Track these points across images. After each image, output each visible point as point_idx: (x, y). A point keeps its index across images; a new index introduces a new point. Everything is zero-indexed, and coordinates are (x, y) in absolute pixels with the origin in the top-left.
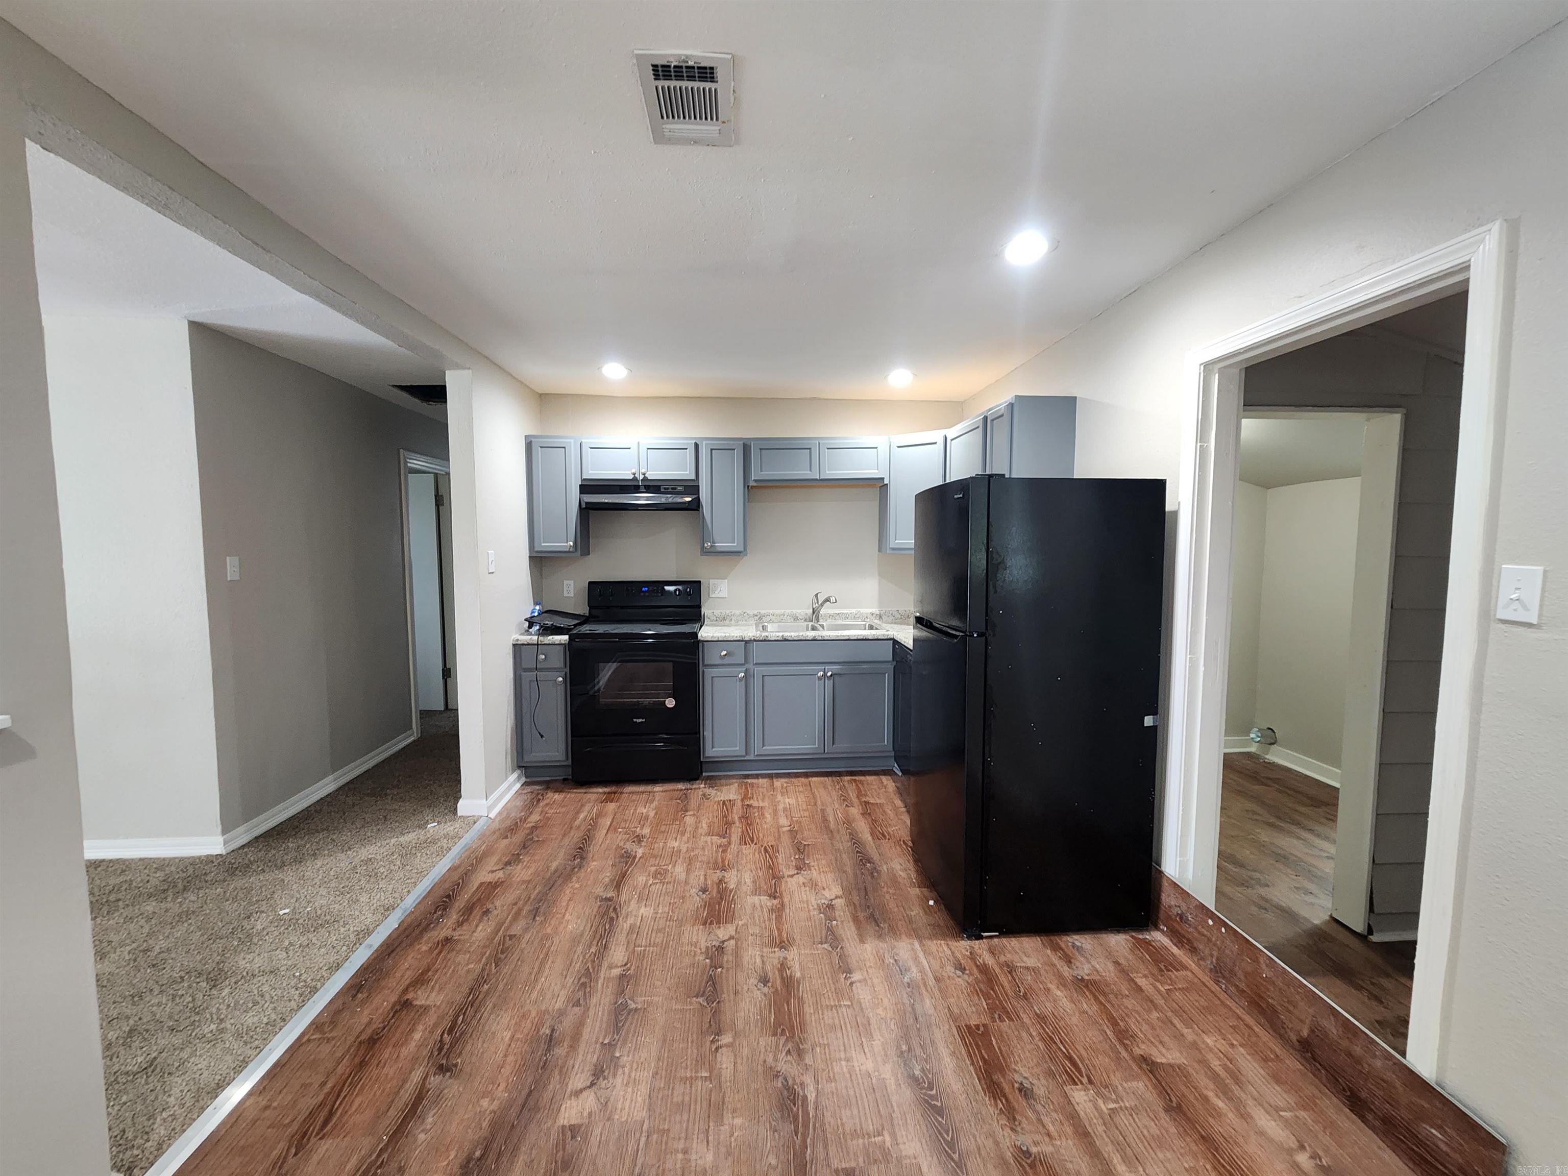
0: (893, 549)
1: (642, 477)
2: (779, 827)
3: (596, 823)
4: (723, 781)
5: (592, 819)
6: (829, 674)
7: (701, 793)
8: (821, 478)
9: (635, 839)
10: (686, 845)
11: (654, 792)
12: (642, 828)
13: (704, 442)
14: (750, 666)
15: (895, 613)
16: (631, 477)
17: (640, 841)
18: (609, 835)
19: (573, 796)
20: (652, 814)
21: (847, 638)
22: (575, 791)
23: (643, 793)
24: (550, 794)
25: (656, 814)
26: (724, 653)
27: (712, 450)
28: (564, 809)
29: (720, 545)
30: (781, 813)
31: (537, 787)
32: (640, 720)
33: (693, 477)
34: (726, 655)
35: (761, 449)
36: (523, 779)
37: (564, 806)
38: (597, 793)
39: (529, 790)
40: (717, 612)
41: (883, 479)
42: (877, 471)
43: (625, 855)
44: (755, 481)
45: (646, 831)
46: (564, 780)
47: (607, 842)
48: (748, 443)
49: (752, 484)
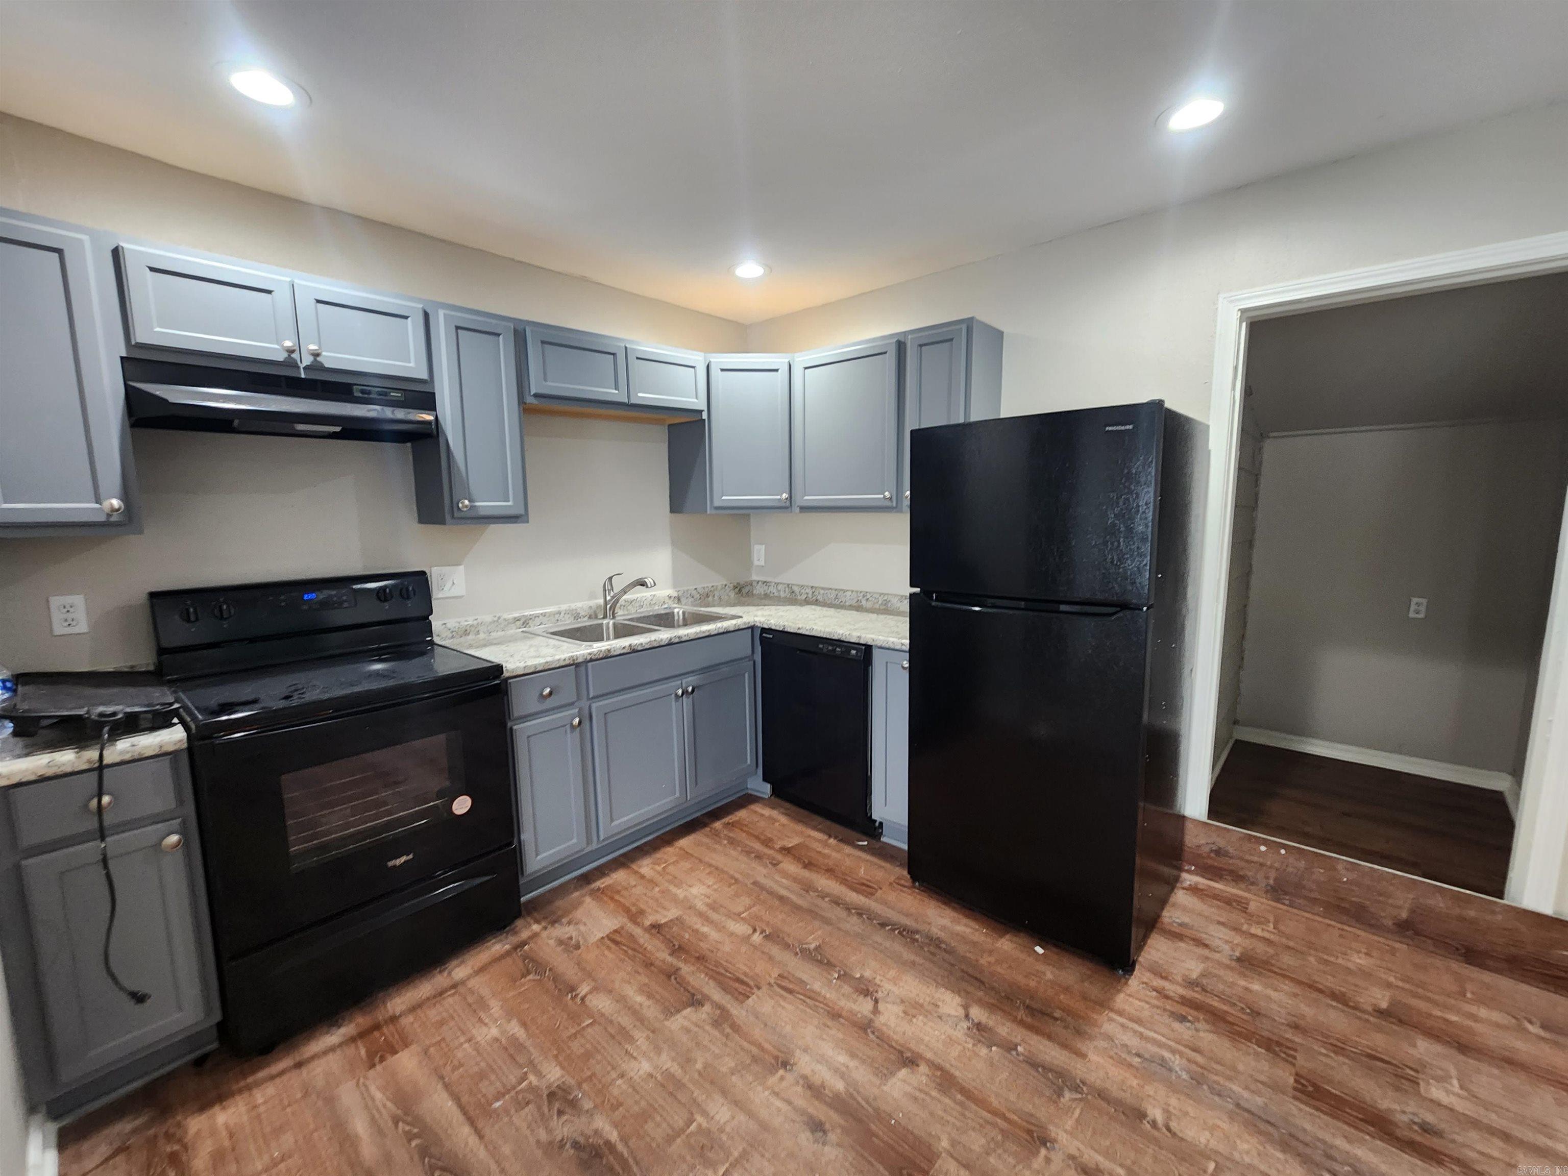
0: (717, 508)
1: (307, 360)
2: (746, 939)
3: (417, 1121)
4: (559, 903)
5: (396, 1121)
6: (690, 689)
7: (552, 942)
8: (633, 401)
9: (557, 1105)
10: (664, 1056)
11: (463, 982)
12: (539, 1075)
13: (441, 313)
14: (584, 703)
15: (694, 592)
16: (281, 357)
17: (573, 1104)
18: (487, 1131)
19: (270, 1089)
20: (515, 1029)
21: (707, 634)
22: (261, 1074)
23: (440, 993)
24: (195, 1124)
25: (524, 1024)
26: (547, 691)
27: (457, 328)
28: (288, 1140)
29: (485, 505)
30: (714, 916)
31: (125, 1127)
32: (403, 859)
33: (424, 375)
34: (551, 693)
35: (543, 342)
36: (52, 1128)
37: (279, 1131)
38: (332, 1049)
39: (104, 1150)
40: (452, 623)
41: (701, 411)
42: (695, 400)
43: (585, 1156)
44: (536, 396)
45: (554, 1074)
46: (199, 1062)
47: (506, 1149)
48: (520, 328)
49: (530, 400)
